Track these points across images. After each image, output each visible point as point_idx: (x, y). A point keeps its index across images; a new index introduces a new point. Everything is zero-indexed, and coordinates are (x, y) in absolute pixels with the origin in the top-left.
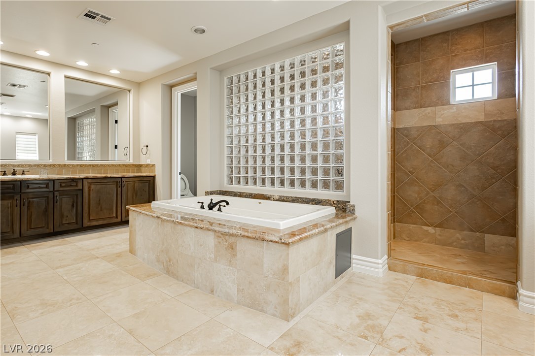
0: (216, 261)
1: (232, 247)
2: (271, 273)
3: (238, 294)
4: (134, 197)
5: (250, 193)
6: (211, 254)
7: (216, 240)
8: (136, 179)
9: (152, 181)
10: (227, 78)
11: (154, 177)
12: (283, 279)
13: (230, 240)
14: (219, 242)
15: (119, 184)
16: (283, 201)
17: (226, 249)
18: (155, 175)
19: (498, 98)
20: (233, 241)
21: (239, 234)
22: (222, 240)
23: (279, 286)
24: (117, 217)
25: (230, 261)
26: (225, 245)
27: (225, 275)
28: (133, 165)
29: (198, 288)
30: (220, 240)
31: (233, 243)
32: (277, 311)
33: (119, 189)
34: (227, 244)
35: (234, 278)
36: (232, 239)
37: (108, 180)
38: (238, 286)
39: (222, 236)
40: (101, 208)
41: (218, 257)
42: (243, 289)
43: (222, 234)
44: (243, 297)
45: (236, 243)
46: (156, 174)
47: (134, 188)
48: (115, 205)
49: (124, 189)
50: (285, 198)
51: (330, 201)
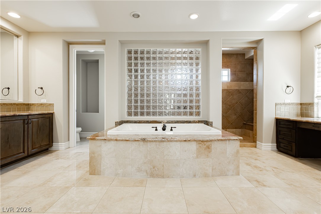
0: (198, 157)
1: (208, 147)
2: (231, 155)
3: (212, 172)
4: (38, 132)
5: (147, 121)
6: (193, 155)
7: (198, 146)
8: (40, 116)
9: (51, 118)
10: (127, 49)
11: (52, 114)
12: (237, 157)
13: (208, 144)
14: (200, 147)
15: (26, 122)
16: (170, 123)
17: (205, 149)
18: (54, 113)
19: (231, 81)
20: (209, 144)
21: (216, 139)
22: (202, 145)
23: (235, 160)
24: (24, 152)
25: (207, 155)
26: (204, 147)
27: (204, 164)
28: (24, 104)
29: (183, 177)
30: (201, 145)
31: (210, 145)
32: (234, 173)
33: (26, 126)
34: (205, 146)
35: (210, 164)
36: (209, 143)
37: (17, 118)
38: (212, 167)
39: (202, 143)
40: (9, 146)
41: (199, 155)
42: (215, 168)
43: (202, 141)
44: (215, 172)
45: (211, 145)
46: (55, 111)
47: (38, 124)
48: (22, 141)
49: (30, 126)
50: (170, 122)
51: (195, 121)
